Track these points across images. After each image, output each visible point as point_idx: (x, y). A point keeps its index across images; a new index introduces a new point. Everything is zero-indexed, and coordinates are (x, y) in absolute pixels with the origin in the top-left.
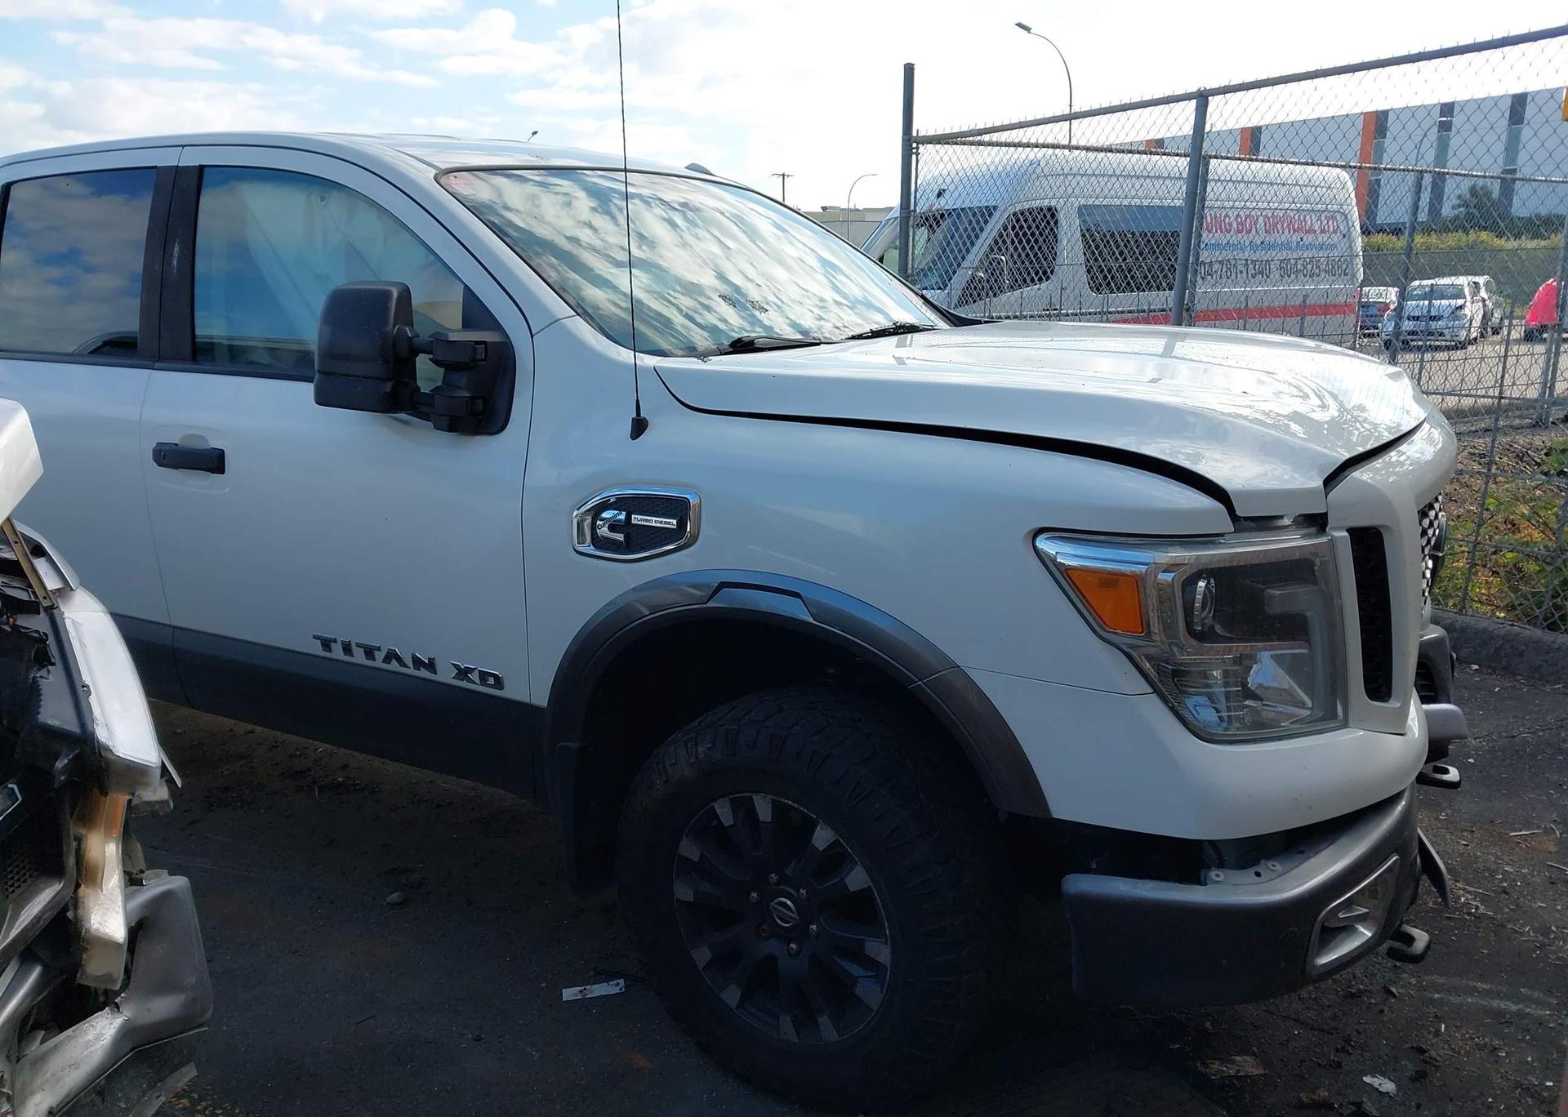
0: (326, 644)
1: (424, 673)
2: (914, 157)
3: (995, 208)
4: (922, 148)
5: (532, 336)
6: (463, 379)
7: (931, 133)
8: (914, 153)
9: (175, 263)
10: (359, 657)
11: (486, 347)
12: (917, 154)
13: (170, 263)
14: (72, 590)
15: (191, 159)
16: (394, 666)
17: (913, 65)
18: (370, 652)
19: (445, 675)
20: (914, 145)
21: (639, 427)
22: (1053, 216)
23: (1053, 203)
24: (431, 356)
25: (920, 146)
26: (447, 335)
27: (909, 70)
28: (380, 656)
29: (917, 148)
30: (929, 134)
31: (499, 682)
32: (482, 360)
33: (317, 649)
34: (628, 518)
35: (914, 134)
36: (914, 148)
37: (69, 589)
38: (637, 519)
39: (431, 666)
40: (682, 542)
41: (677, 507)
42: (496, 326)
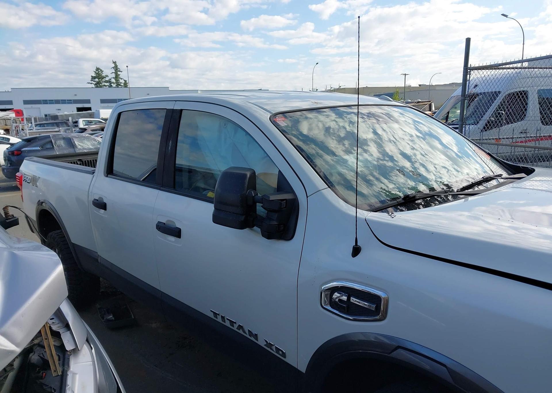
0: (215, 314)
1: (252, 339)
2: (468, 75)
3: (499, 92)
4: (472, 72)
5: (307, 197)
6: (275, 216)
7: (477, 65)
8: (468, 74)
9: (170, 148)
10: (227, 324)
11: (286, 202)
12: (470, 74)
13: (168, 147)
14: (79, 350)
15: (178, 107)
16: (241, 332)
17: (470, 38)
18: (232, 323)
19: (262, 343)
20: (469, 71)
21: (356, 251)
22: (525, 94)
23: (525, 89)
24: (262, 205)
25: (471, 71)
26: (269, 197)
27: (468, 41)
28: (236, 326)
29: (470, 72)
30: (476, 66)
31: (284, 355)
32: (284, 208)
33: (211, 315)
34: (349, 299)
35: (469, 66)
36: (469, 72)
37: (78, 349)
38: (353, 300)
39: (256, 336)
40: (378, 317)
41: (375, 299)
42: (292, 191)
